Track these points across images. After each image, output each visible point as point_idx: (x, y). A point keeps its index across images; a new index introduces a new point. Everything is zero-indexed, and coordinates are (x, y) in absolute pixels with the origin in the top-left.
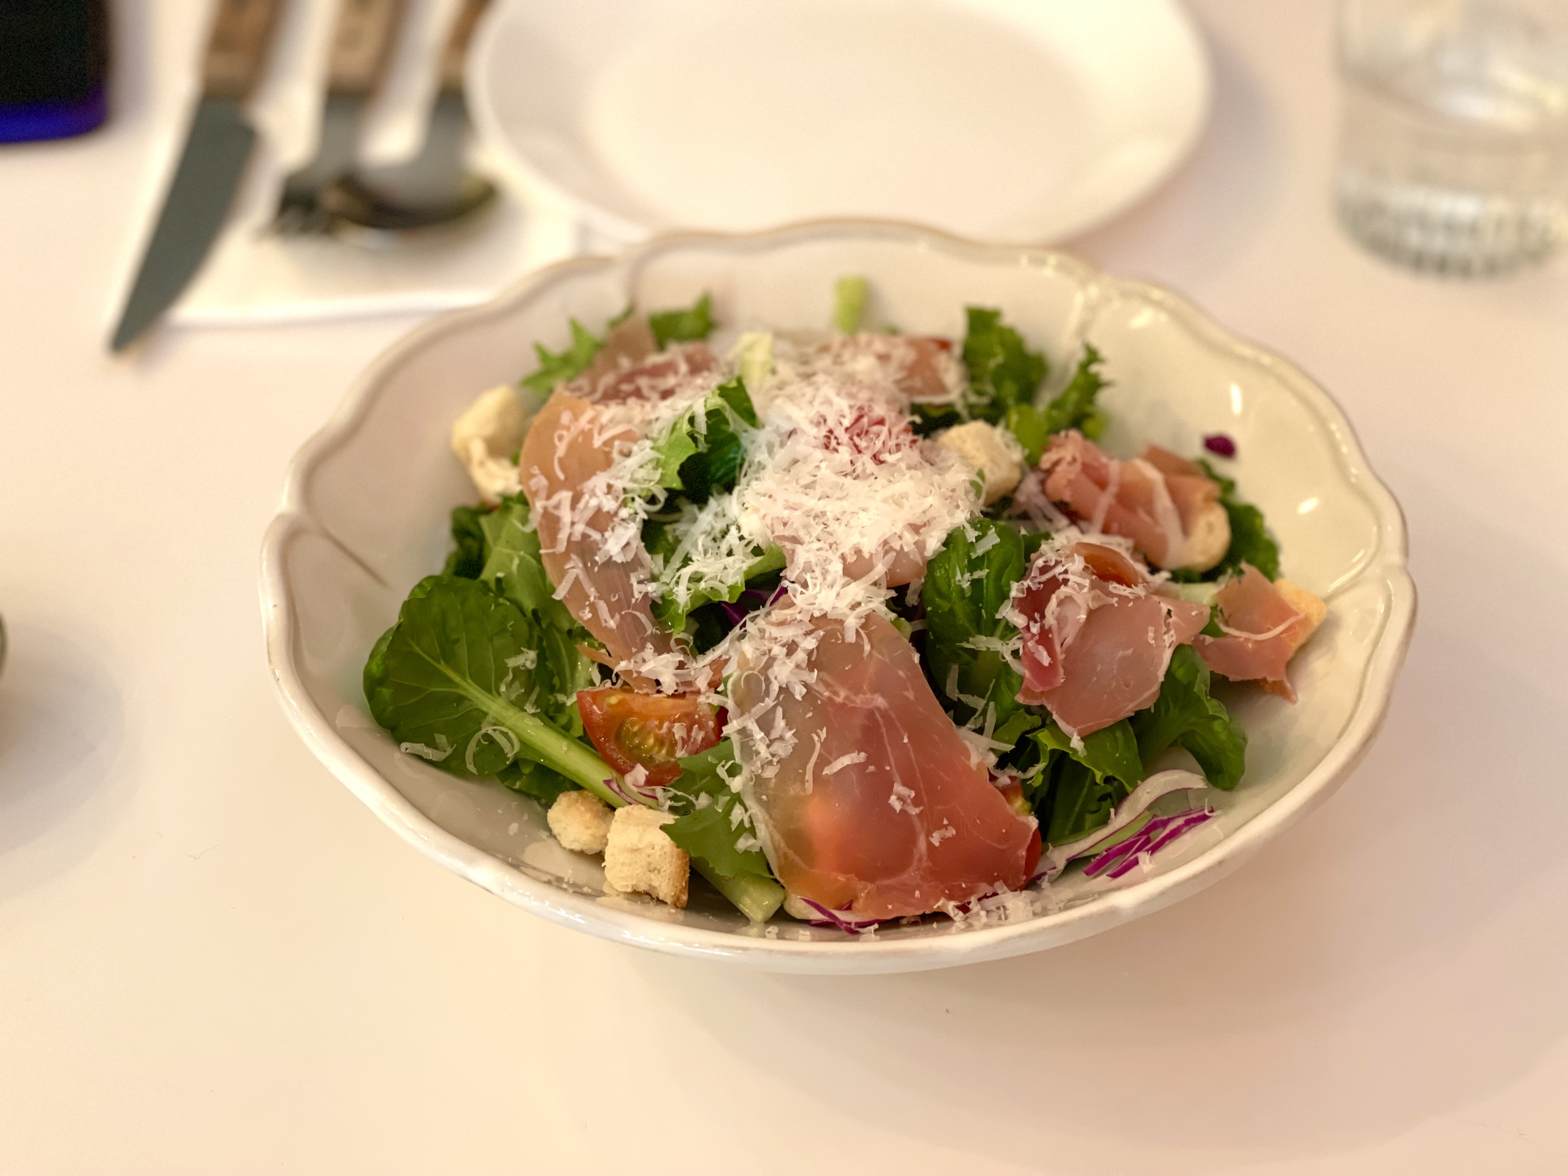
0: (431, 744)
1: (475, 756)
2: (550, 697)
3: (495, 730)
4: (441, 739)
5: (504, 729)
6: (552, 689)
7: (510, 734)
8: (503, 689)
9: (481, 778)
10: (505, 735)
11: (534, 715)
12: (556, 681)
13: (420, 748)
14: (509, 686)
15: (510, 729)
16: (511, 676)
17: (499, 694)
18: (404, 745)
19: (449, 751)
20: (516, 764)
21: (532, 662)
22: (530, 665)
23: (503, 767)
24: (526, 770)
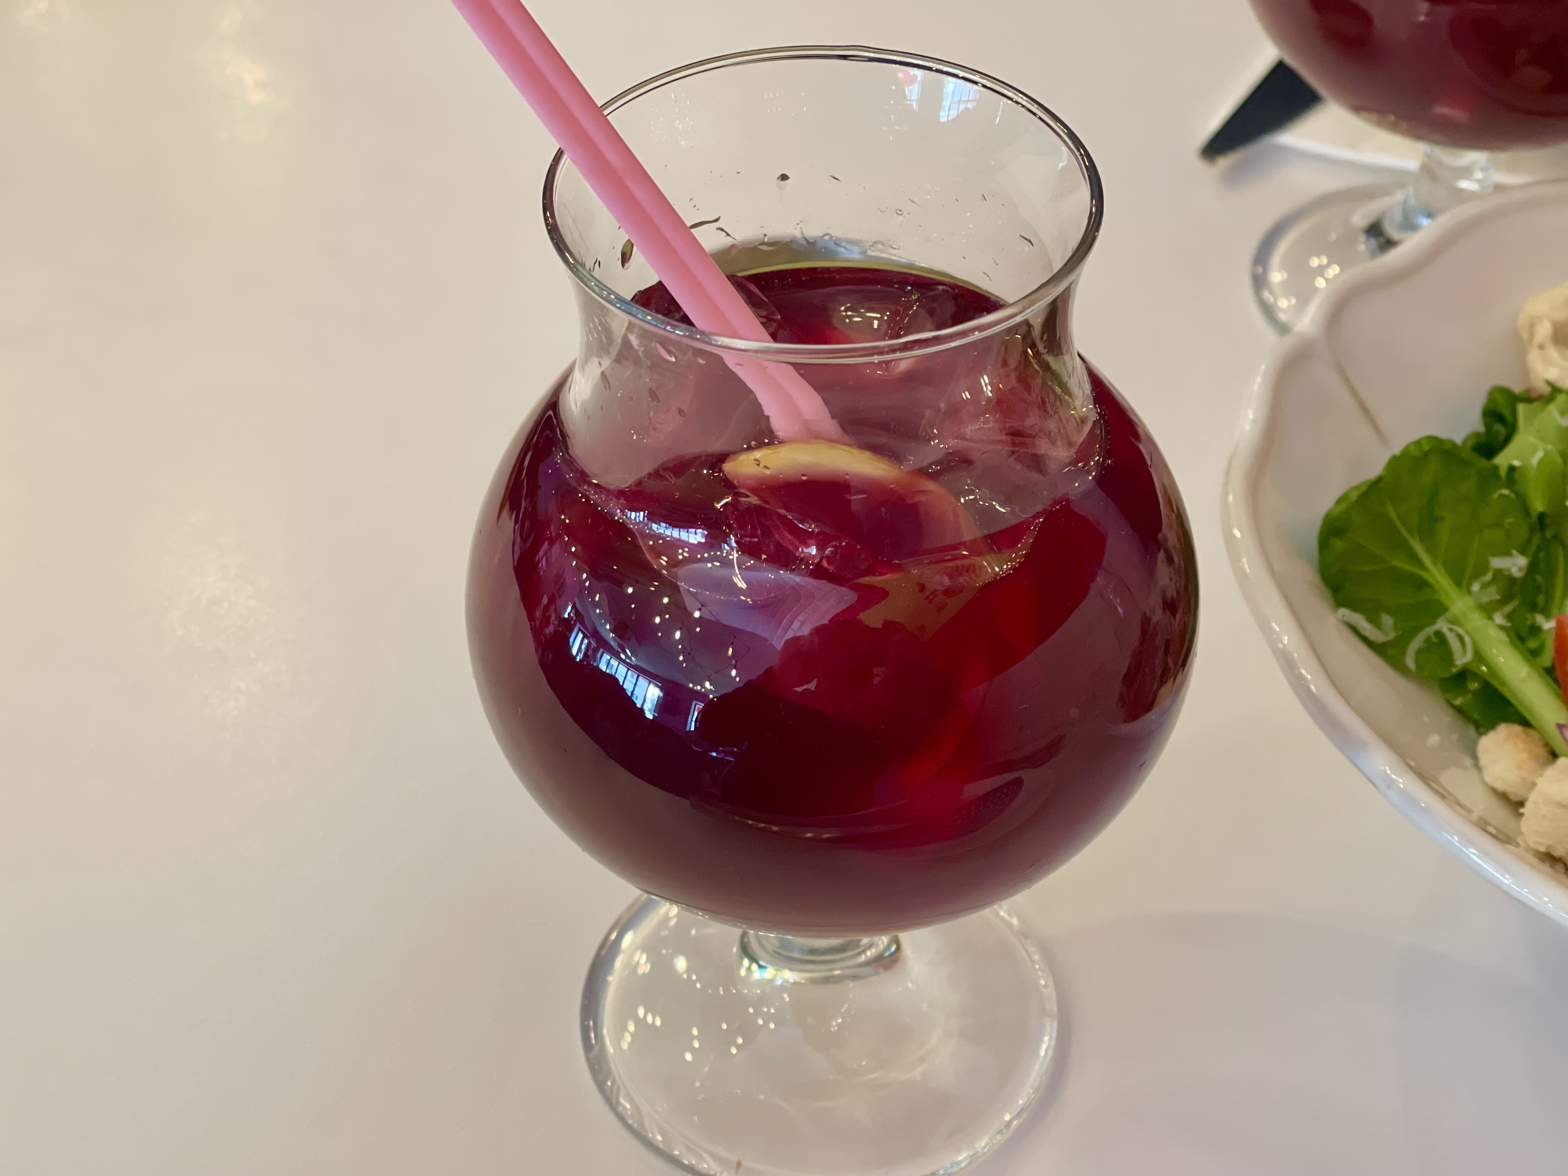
0: (1373, 620)
1: (1419, 652)
2: (1528, 616)
3: (1451, 630)
4: (1387, 620)
5: (1461, 631)
6: (1534, 608)
7: (1467, 639)
8: (1476, 587)
9: (1418, 676)
10: (1461, 638)
11: (1502, 628)
12: (1541, 599)
13: (1359, 620)
14: (1485, 586)
15: (1467, 632)
16: (1489, 577)
17: (1469, 592)
18: (1343, 611)
19: (1392, 635)
20: (1463, 676)
21: (1520, 569)
22: (1516, 573)
23: (1447, 675)
24: (1474, 686)
